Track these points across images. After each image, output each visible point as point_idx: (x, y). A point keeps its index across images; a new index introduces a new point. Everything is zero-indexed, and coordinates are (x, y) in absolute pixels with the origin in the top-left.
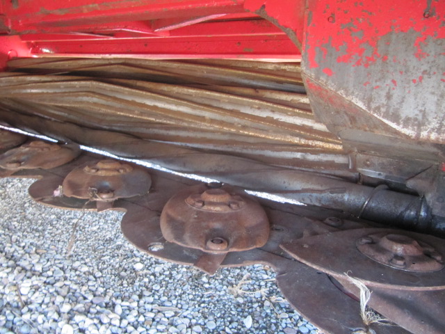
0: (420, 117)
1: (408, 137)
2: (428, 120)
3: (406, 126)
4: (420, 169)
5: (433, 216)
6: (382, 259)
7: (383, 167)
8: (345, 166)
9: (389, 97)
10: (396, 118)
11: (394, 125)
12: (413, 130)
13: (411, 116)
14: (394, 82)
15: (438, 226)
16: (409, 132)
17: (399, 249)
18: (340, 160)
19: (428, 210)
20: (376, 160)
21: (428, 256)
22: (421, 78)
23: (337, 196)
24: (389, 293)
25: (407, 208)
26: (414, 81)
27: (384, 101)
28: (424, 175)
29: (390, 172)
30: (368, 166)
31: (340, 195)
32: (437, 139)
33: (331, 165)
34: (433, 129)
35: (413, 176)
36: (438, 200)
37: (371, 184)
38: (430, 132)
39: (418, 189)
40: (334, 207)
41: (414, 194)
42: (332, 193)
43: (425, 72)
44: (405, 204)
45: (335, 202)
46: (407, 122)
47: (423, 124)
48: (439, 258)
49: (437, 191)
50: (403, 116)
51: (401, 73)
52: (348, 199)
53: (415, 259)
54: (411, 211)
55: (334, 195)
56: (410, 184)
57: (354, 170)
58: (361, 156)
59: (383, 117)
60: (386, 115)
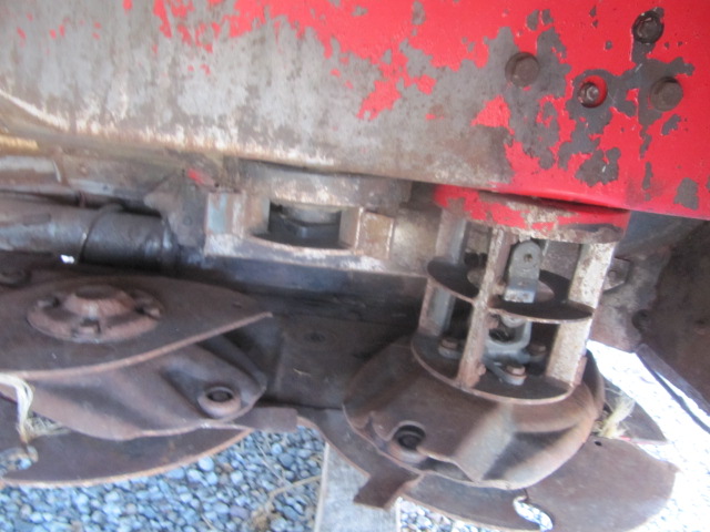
0: (71, 97)
1: (58, 130)
2: (83, 102)
3: (51, 109)
4: (161, 176)
5: (181, 247)
6: (60, 330)
7: (108, 176)
8: (50, 177)
9: (16, 59)
10: (33, 97)
11: (32, 109)
12: (64, 116)
13: (57, 94)
14: (21, 32)
15: (190, 260)
16: (58, 120)
17: (91, 309)
18: (43, 166)
19: (173, 238)
20: (95, 166)
21: (140, 311)
22: (62, 31)
23: (36, 230)
24: (67, 382)
25: (148, 238)
26: (53, 34)
27: (9, 66)
28: (166, 185)
29: (121, 184)
30: (85, 176)
31: (41, 228)
32: (102, 133)
33: (30, 176)
34: (93, 118)
35: (152, 186)
36: (184, 222)
37: (93, 204)
38: (89, 123)
39: (160, 208)
40: (34, 248)
41: (155, 214)
42: (26, 224)
43: (66, 19)
44: (144, 231)
45: (34, 240)
46: (52, 105)
47: (78, 109)
48: (155, 312)
49: (184, 209)
50: (45, 93)
51: (30, 18)
52: (56, 234)
53: (117, 320)
54: (153, 241)
55: (32, 229)
56: (150, 200)
57: (65, 182)
58: (69, 160)
59: (14, 94)
60: (17, 92)
